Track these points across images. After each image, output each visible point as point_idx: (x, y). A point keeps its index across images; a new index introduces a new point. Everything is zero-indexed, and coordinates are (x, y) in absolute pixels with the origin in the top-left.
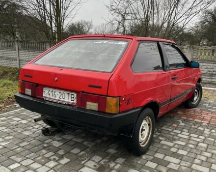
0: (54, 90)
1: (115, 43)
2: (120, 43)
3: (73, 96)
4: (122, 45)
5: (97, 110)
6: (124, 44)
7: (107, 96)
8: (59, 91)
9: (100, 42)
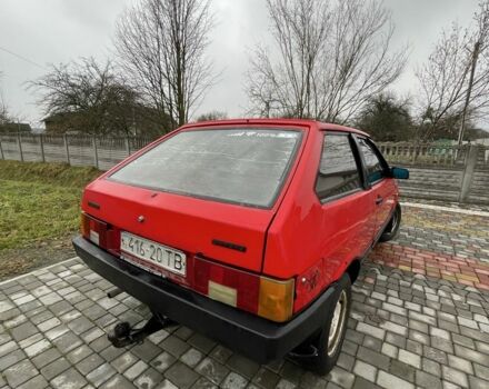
0: (140, 240)
1: (273, 135)
2: (282, 135)
3: (178, 259)
4: (287, 139)
5: (235, 306)
6: (292, 136)
7: (261, 274)
8: (150, 243)
9: (240, 134)
